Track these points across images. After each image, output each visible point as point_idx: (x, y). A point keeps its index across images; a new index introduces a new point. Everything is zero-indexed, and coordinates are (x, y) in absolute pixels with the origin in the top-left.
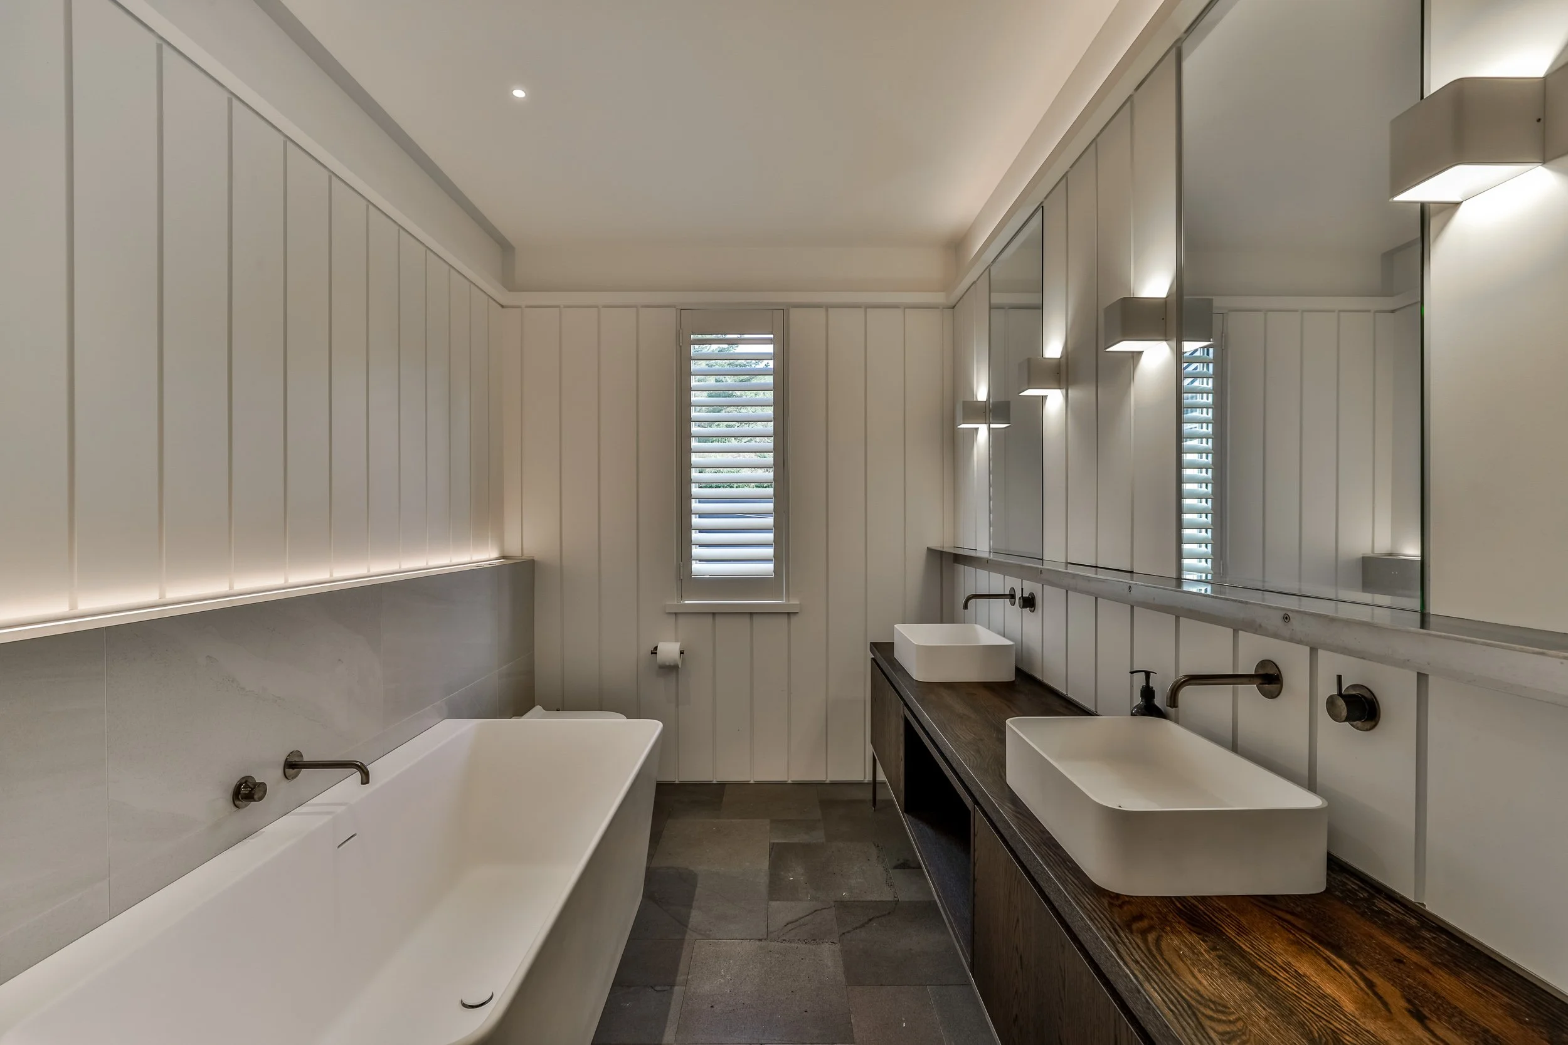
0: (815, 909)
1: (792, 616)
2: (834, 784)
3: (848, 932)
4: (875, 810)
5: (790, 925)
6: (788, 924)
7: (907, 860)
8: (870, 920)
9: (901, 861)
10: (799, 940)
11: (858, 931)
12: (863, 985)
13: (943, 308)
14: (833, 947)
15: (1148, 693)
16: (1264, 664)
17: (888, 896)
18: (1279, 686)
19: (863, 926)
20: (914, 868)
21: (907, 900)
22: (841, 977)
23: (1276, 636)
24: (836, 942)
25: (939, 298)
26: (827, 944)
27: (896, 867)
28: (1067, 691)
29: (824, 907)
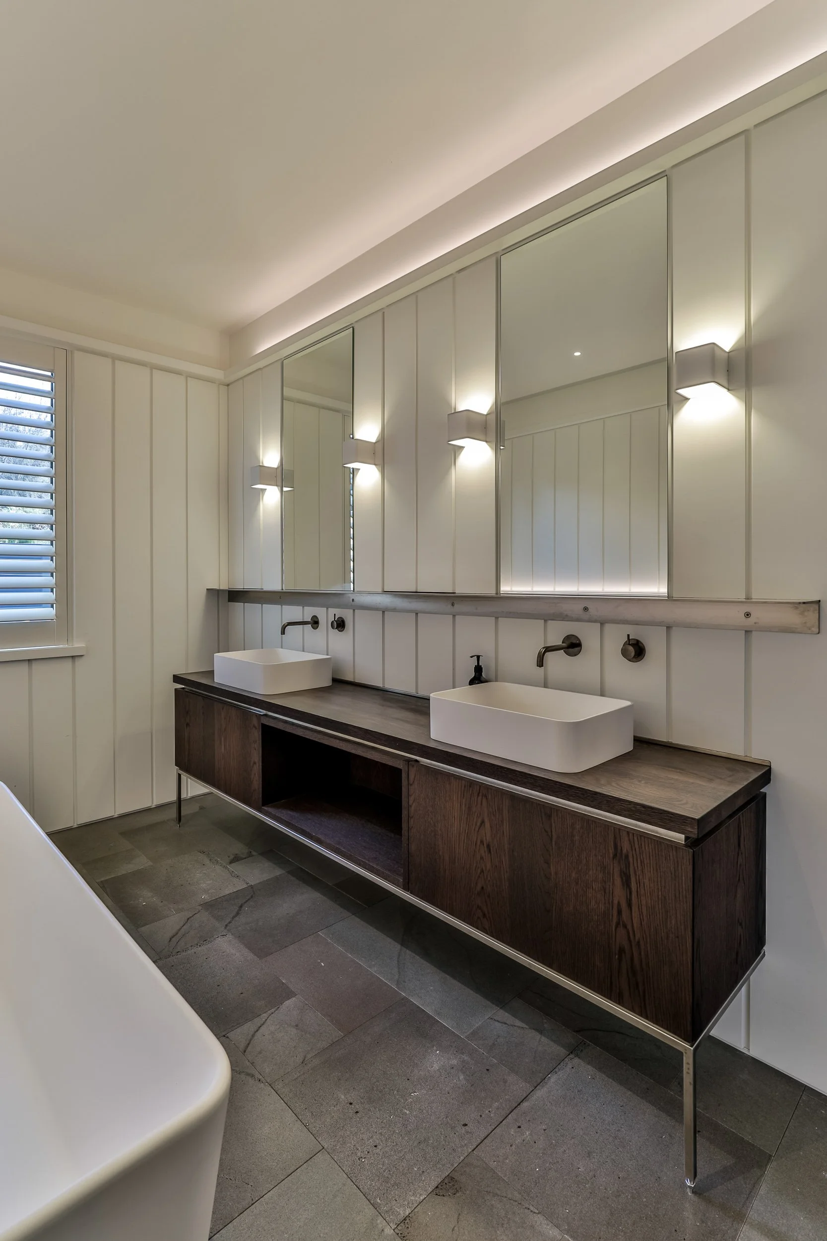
0: (186, 918)
1: (77, 659)
2: (123, 816)
3: (230, 922)
4: (179, 826)
5: (174, 939)
6: (171, 939)
7: (237, 854)
8: (241, 907)
9: (232, 857)
10: (191, 946)
11: (237, 919)
12: (272, 954)
13: (220, 384)
14: (225, 938)
15: (478, 669)
16: (568, 637)
17: (241, 885)
18: (579, 648)
19: (238, 914)
20: (245, 858)
21: (258, 882)
22: (250, 956)
23: (578, 620)
24: (225, 934)
25: (218, 375)
26: (219, 939)
27: (231, 862)
28: (384, 683)
29: (194, 913)
